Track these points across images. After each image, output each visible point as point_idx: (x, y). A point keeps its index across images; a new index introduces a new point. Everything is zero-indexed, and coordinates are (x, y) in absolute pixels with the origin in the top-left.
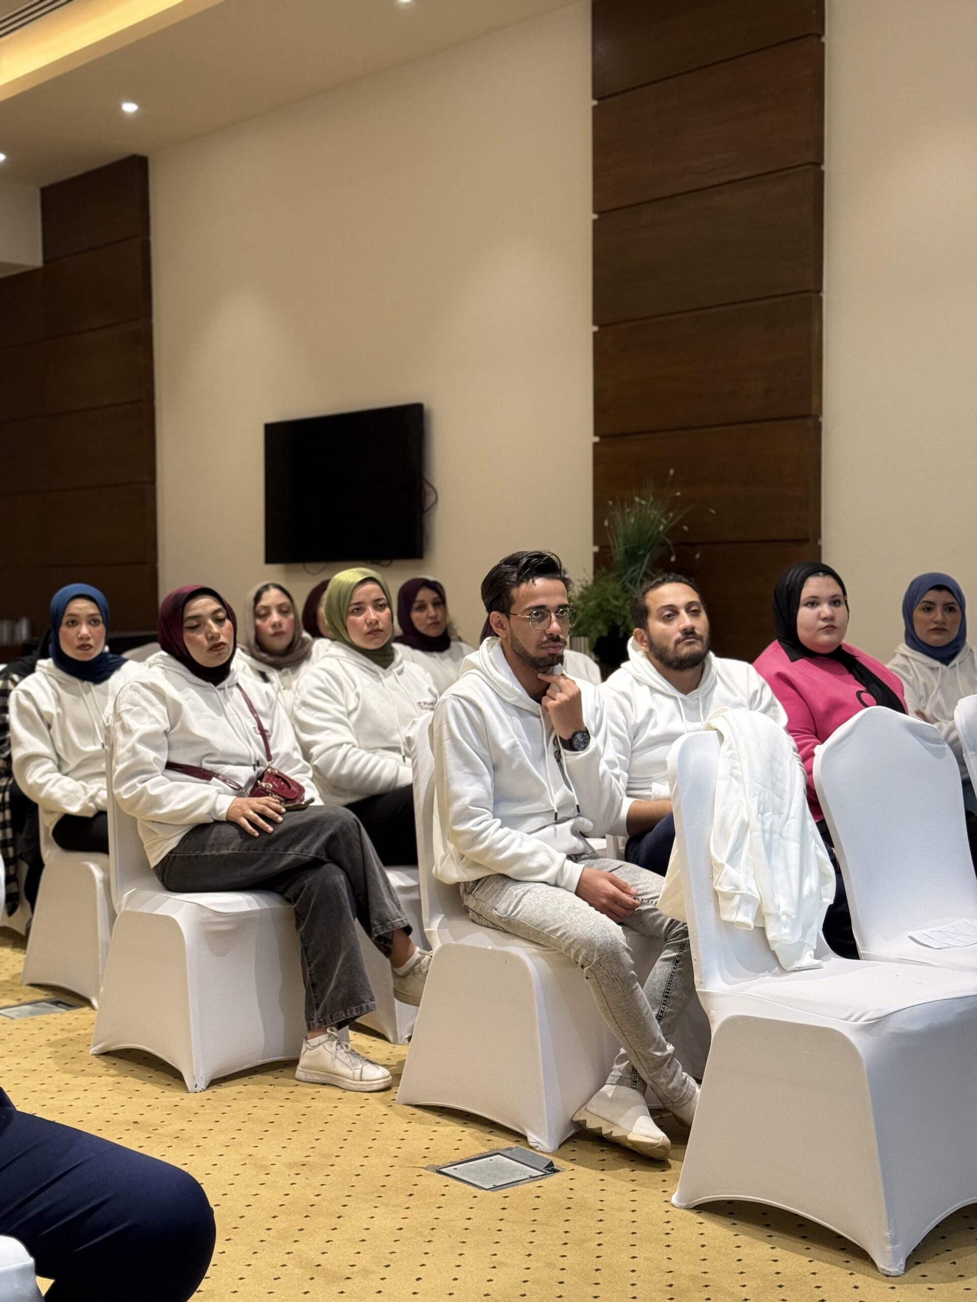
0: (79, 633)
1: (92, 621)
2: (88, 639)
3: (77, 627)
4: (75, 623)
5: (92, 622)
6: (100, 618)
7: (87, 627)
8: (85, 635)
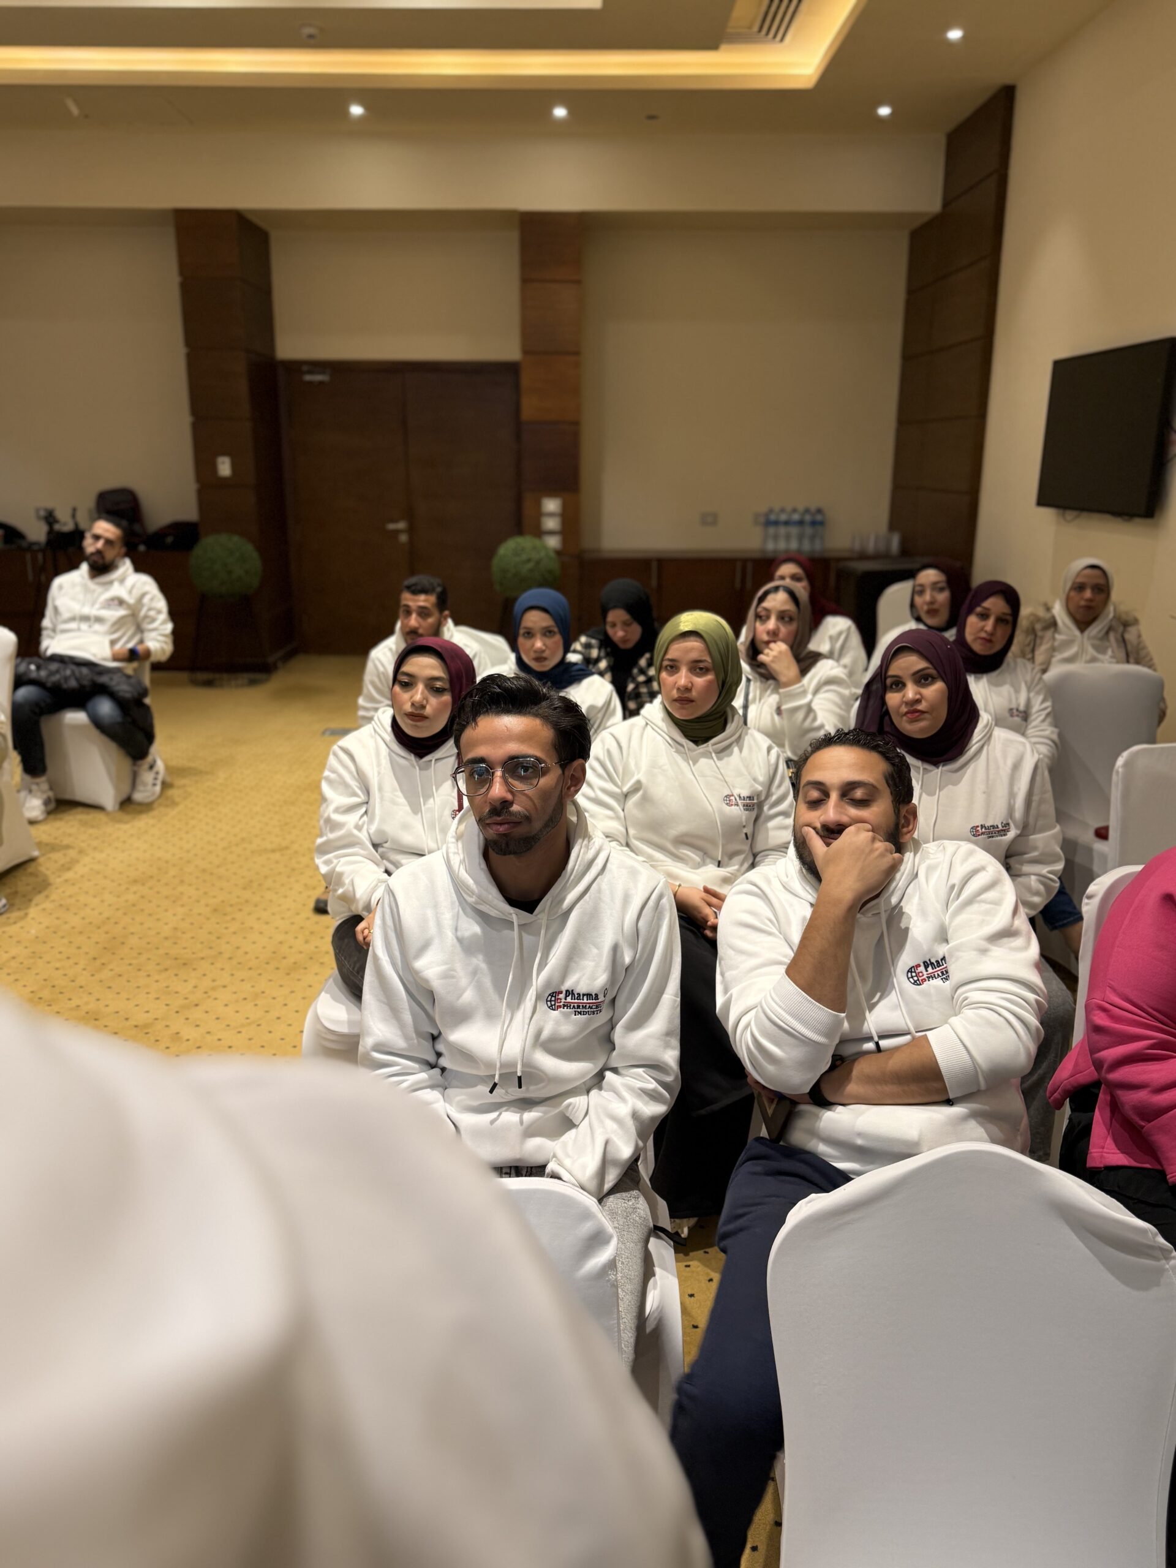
0: (533, 645)
1: (547, 632)
2: (543, 651)
3: (533, 640)
4: (531, 635)
5: (548, 634)
6: (556, 629)
7: (542, 640)
8: (540, 649)
